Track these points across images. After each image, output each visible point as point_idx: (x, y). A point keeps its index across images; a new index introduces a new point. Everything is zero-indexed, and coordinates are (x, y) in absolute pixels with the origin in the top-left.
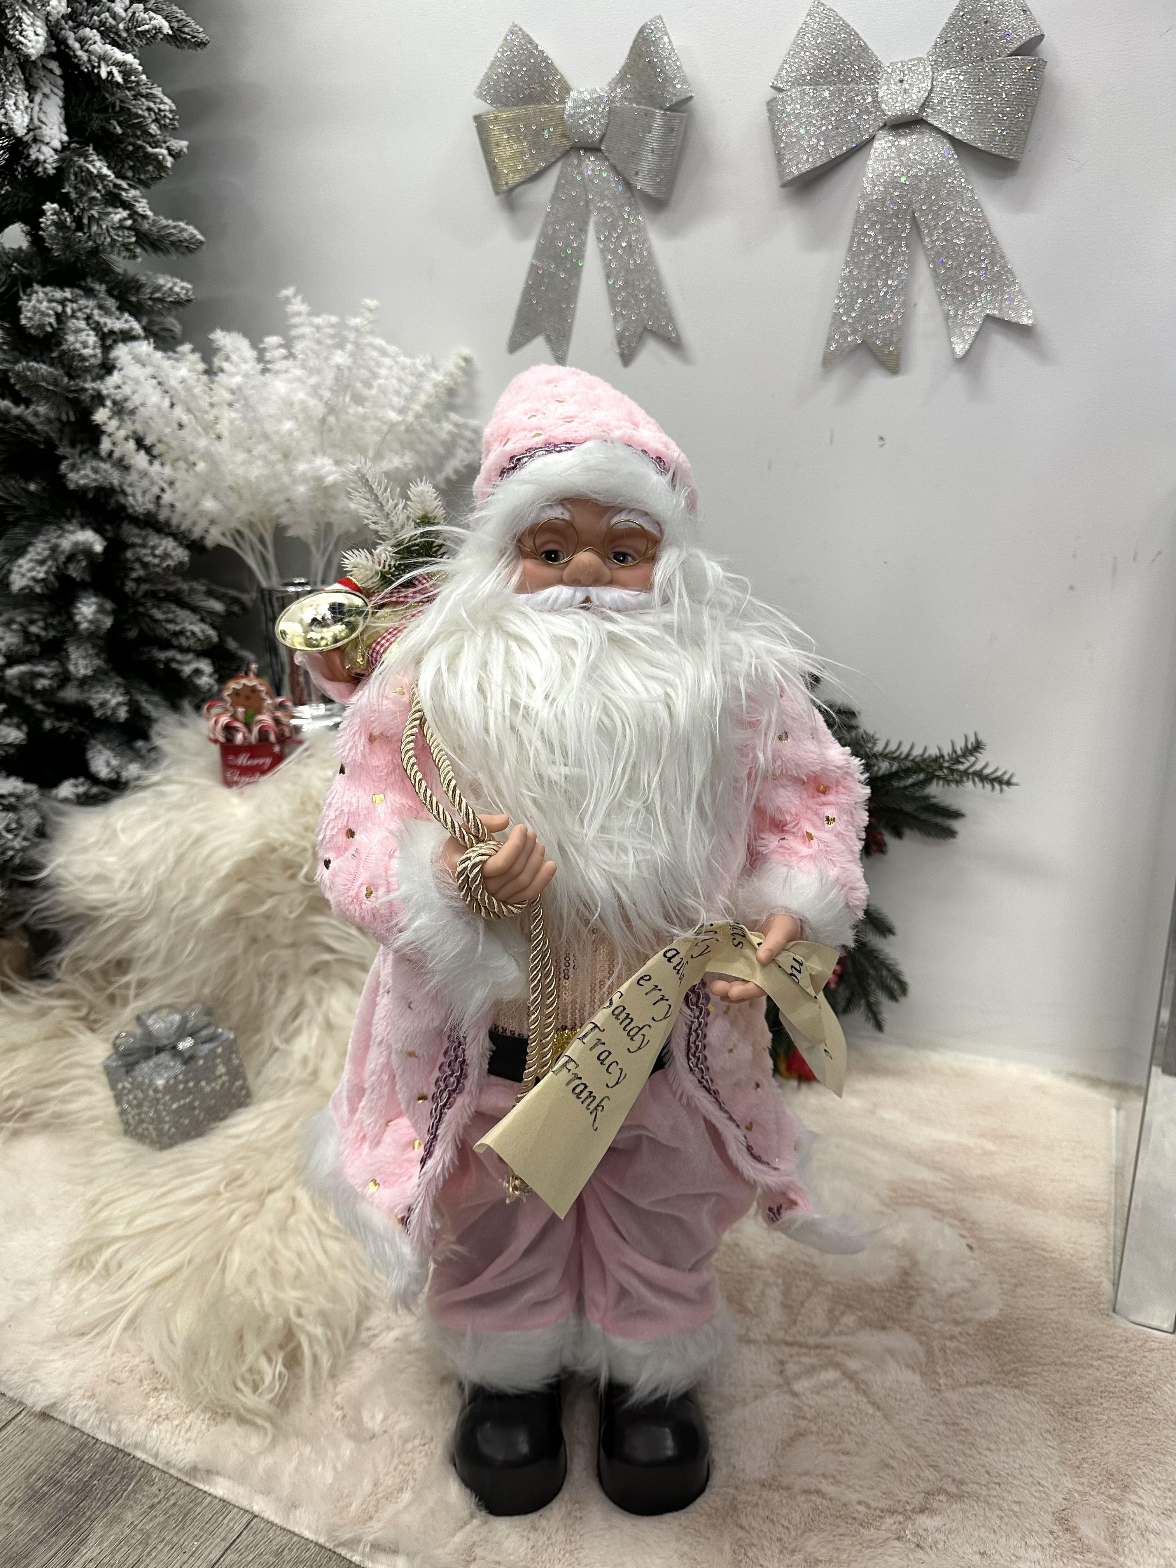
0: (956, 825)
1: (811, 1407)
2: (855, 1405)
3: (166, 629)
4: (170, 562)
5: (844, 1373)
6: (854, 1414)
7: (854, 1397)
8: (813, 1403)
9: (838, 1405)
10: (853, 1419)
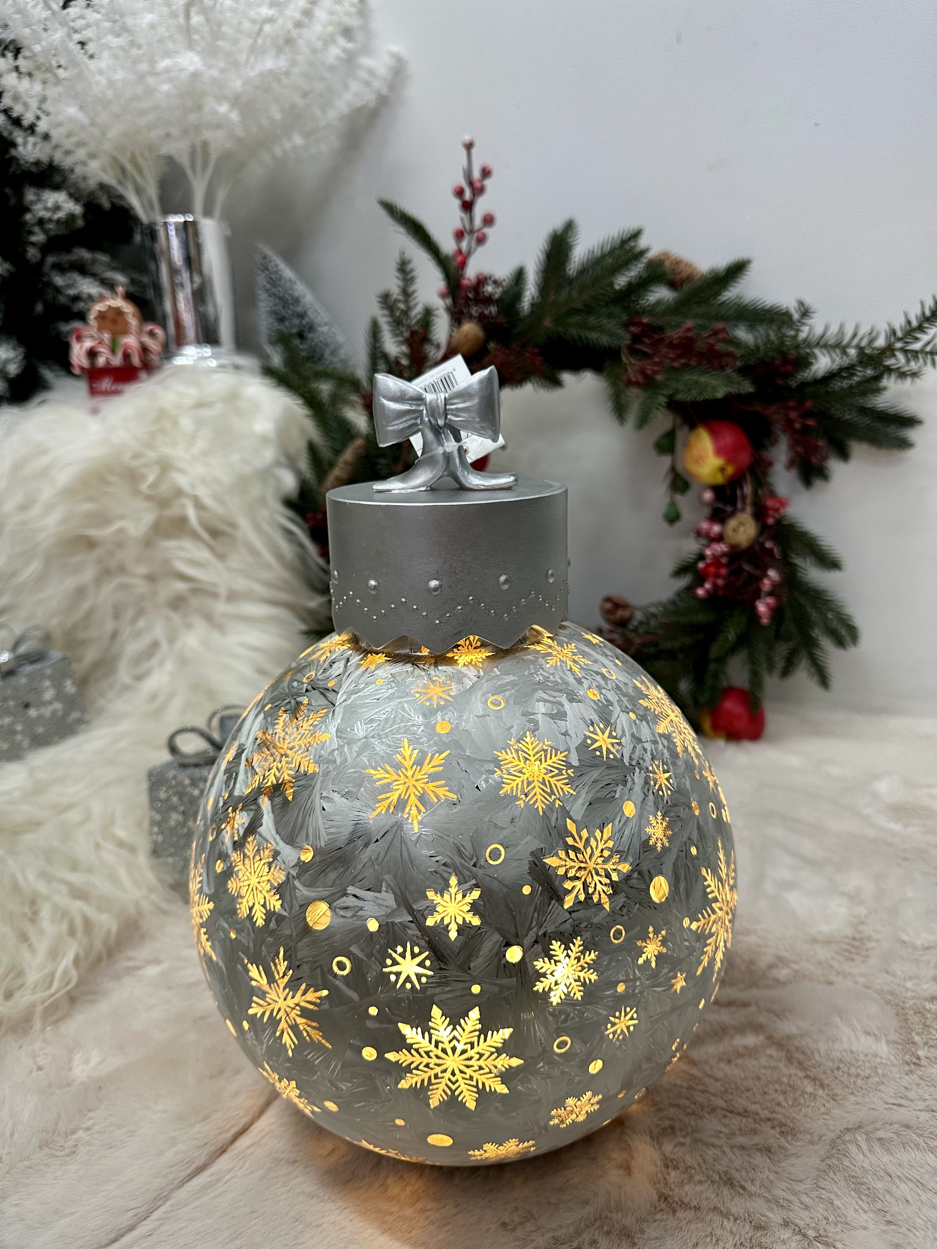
0: (913, 434)
1: (717, 1080)
2: (785, 1080)
3: (66, 295)
4: (61, 215)
5: (770, 1038)
6: (784, 1093)
7: (785, 1071)
8: (720, 1075)
9: (759, 1078)
10: (781, 1099)
